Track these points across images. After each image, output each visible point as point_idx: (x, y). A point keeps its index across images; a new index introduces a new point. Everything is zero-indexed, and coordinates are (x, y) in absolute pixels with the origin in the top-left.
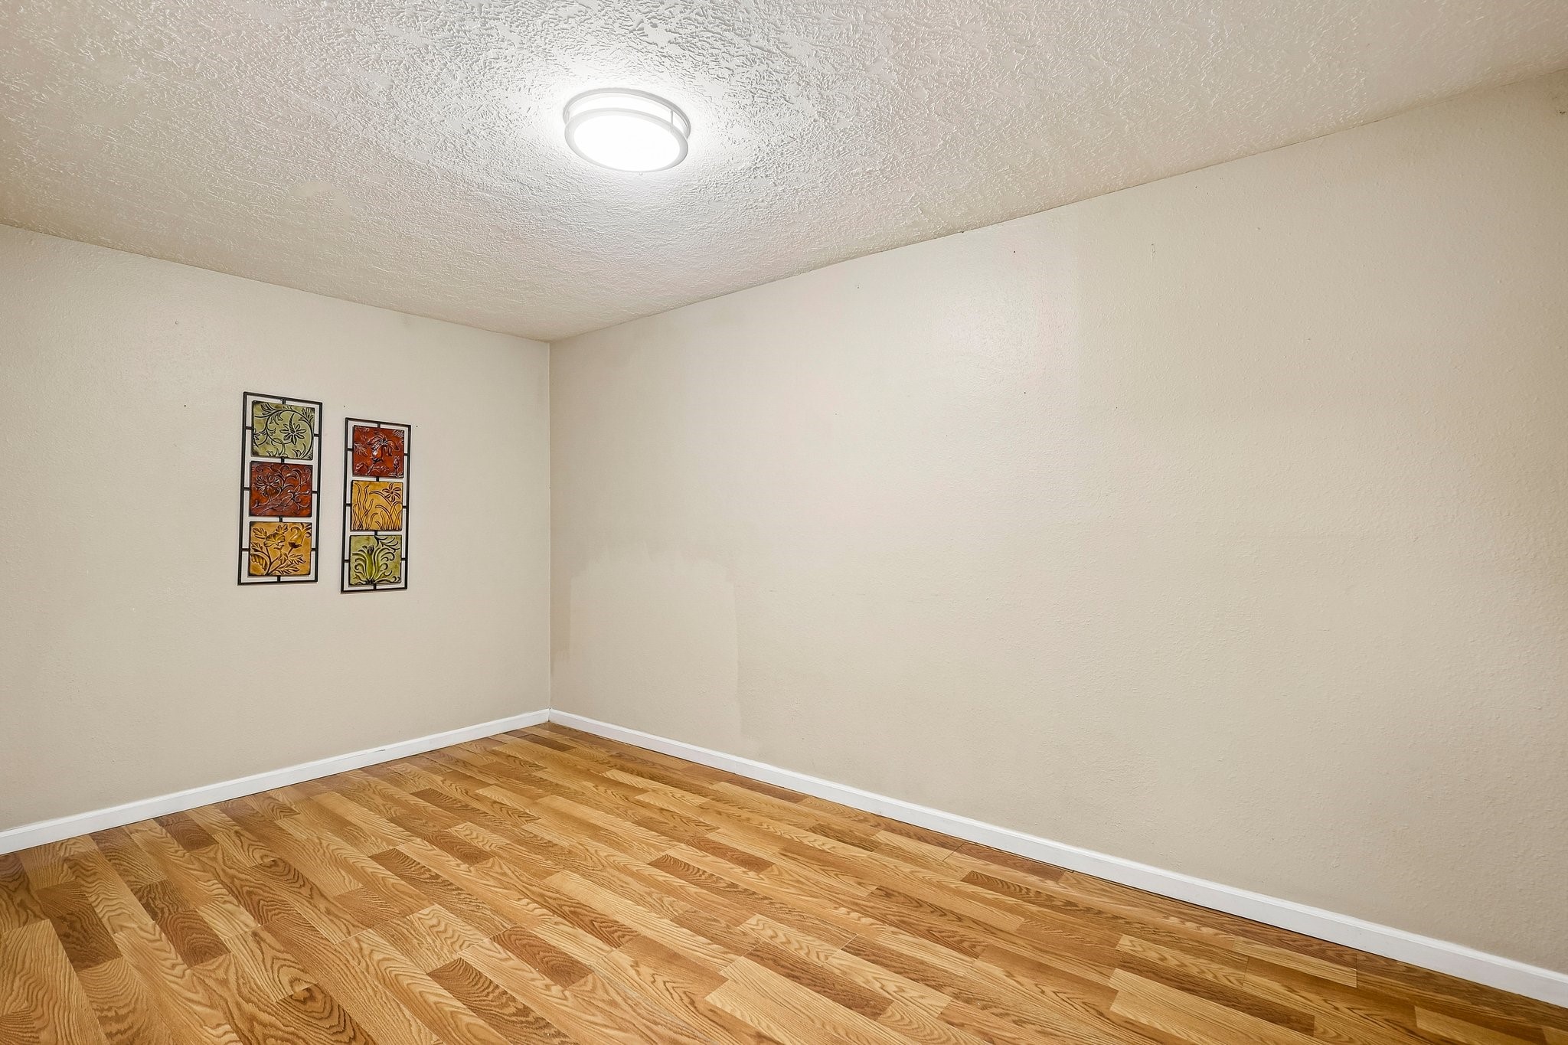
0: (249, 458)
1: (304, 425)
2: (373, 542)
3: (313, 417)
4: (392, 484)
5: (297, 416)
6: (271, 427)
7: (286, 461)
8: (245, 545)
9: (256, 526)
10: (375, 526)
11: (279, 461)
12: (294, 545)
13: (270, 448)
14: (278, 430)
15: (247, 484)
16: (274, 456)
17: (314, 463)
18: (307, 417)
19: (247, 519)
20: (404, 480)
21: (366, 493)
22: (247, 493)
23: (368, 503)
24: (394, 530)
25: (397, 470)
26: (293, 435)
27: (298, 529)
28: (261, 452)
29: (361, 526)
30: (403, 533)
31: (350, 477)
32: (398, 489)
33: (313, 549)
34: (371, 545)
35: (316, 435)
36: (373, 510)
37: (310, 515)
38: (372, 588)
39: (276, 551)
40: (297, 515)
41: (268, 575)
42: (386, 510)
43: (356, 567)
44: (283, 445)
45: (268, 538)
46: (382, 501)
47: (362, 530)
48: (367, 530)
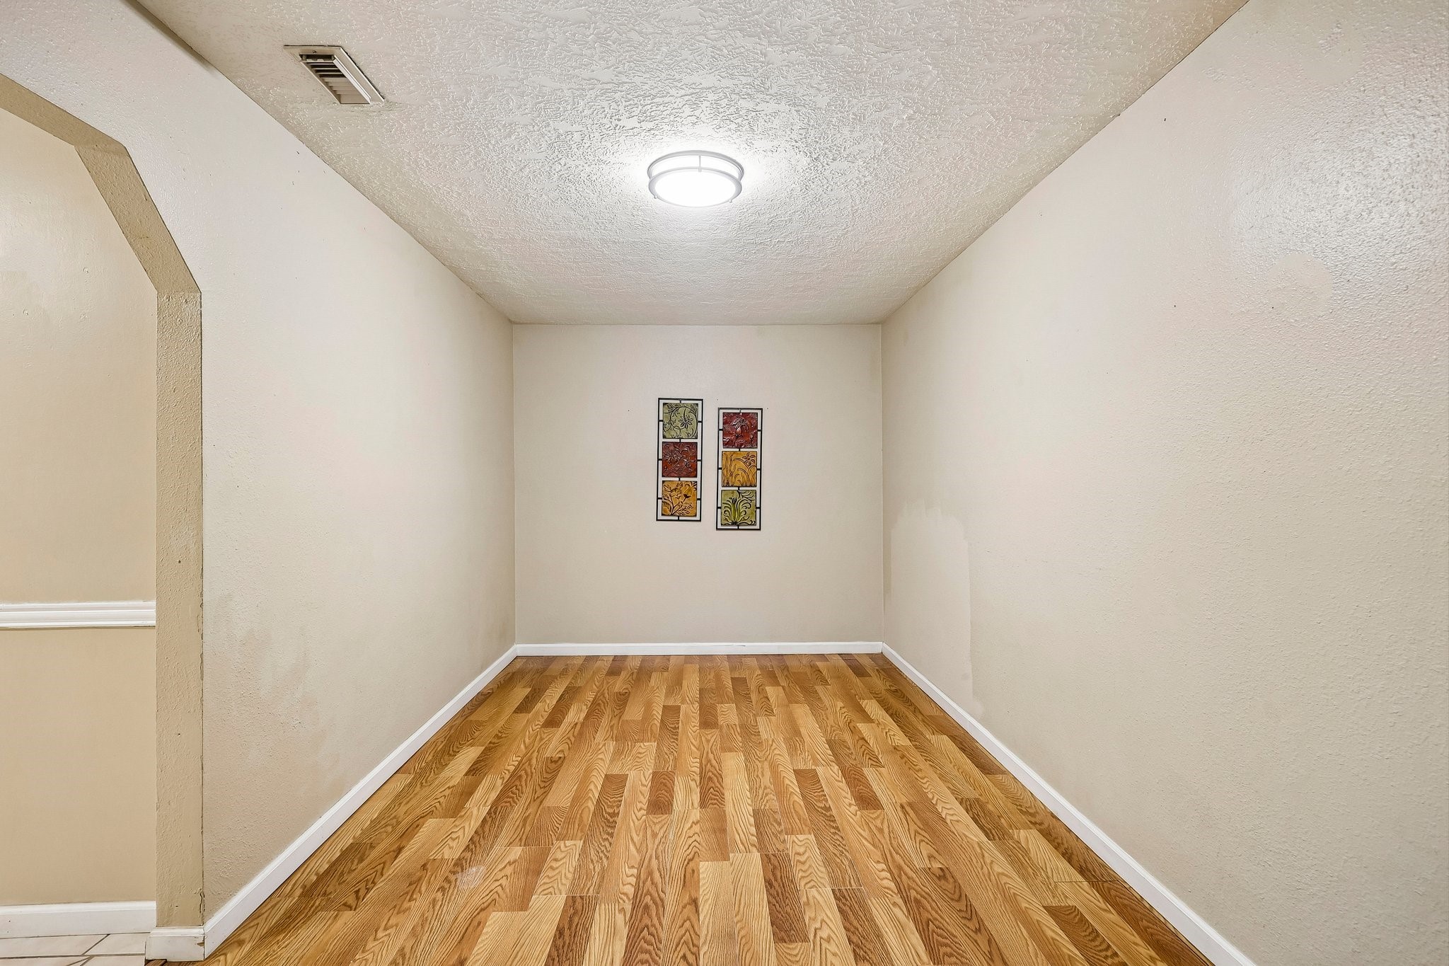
0: (662, 440)
1: (692, 416)
2: (736, 495)
3: (697, 410)
4: (749, 453)
5: (688, 410)
6: (673, 419)
7: (682, 441)
8: (660, 496)
9: (665, 484)
10: (738, 484)
11: (678, 441)
12: (686, 496)
13: (673, 433)
14: (677, 420)
15: (660, 457)
16: (675, 438)
17: (698, 441)
18: (694, 409)
19: (661, 479)
20: (758, 450)
21: (731, 460)
22: (660, 462)
23: (732, 467)
24: (751, 486)
25: (753, 442)
26: (685, 423)
27: (689, 485)
28: (667, 435)
29: (728, 483)
30: (757, 489)
31: (722, 449)
32: (753, 456)
33: (698, 499)
34: (735, 497)
35: (699, 422)
36: (736, 472)
37: (696, 476)
38: (737, 528)
39: (676, 500)
40: (689, 477)
41: (672, 515)
42: (745, 472)
43: (725, 512)
44: (680, 430)
45: (672, 491)
46: (741, 465)
47: (729, 486)
48: (732, 486)
